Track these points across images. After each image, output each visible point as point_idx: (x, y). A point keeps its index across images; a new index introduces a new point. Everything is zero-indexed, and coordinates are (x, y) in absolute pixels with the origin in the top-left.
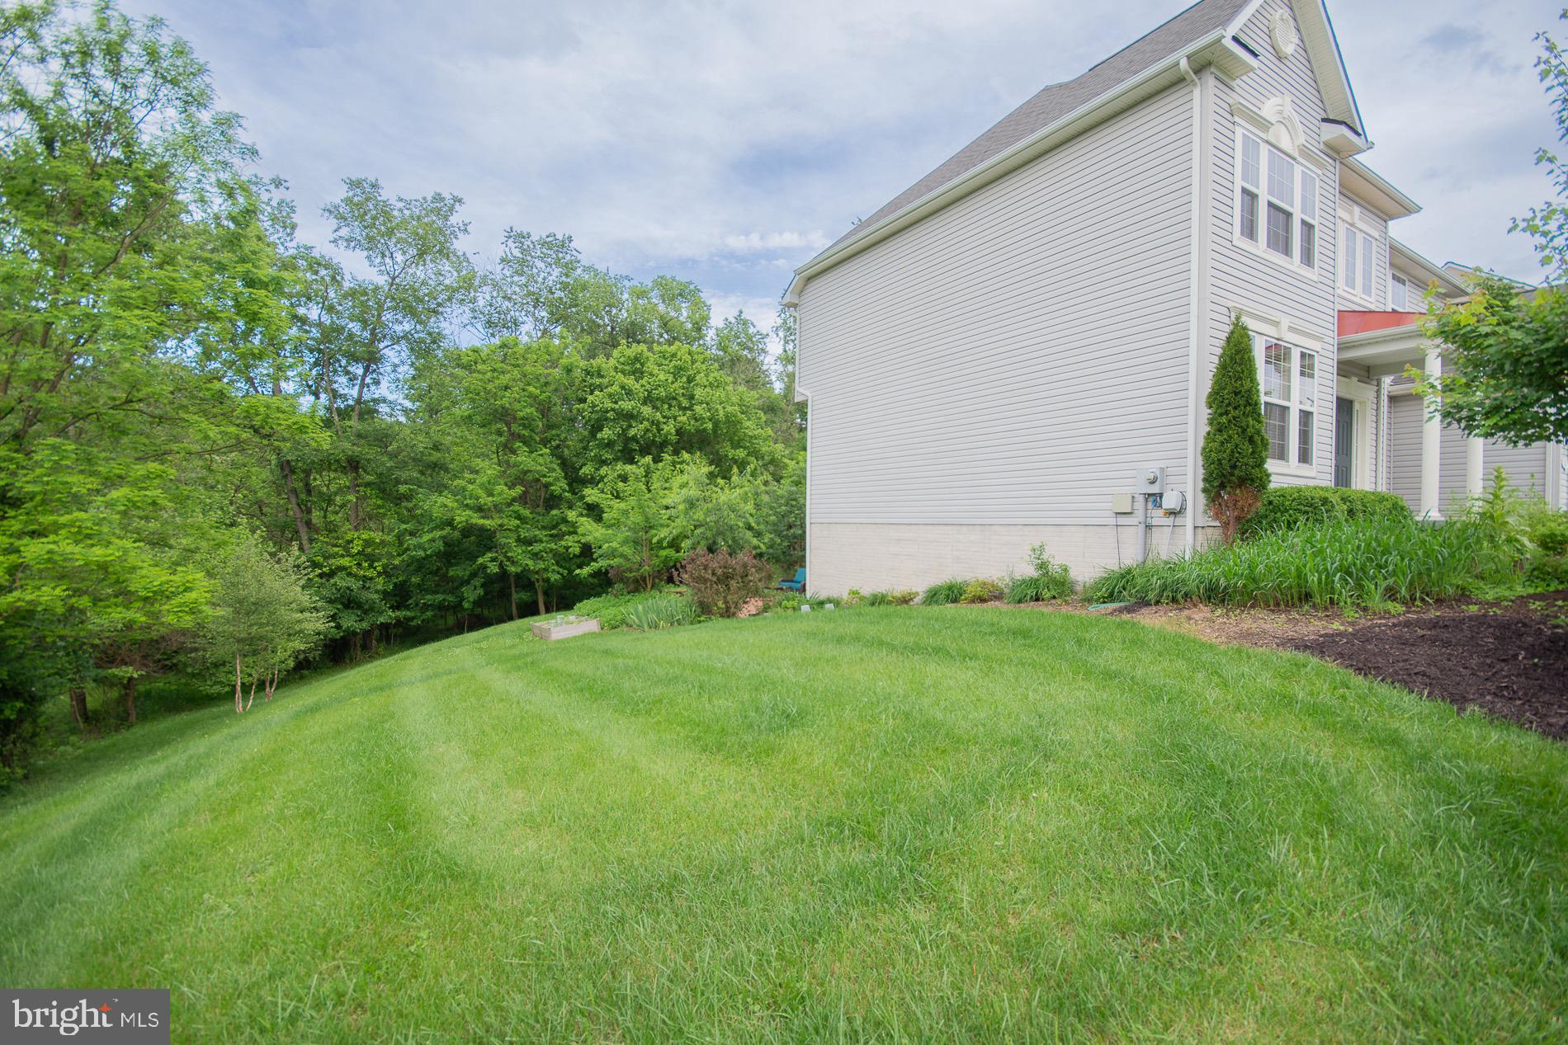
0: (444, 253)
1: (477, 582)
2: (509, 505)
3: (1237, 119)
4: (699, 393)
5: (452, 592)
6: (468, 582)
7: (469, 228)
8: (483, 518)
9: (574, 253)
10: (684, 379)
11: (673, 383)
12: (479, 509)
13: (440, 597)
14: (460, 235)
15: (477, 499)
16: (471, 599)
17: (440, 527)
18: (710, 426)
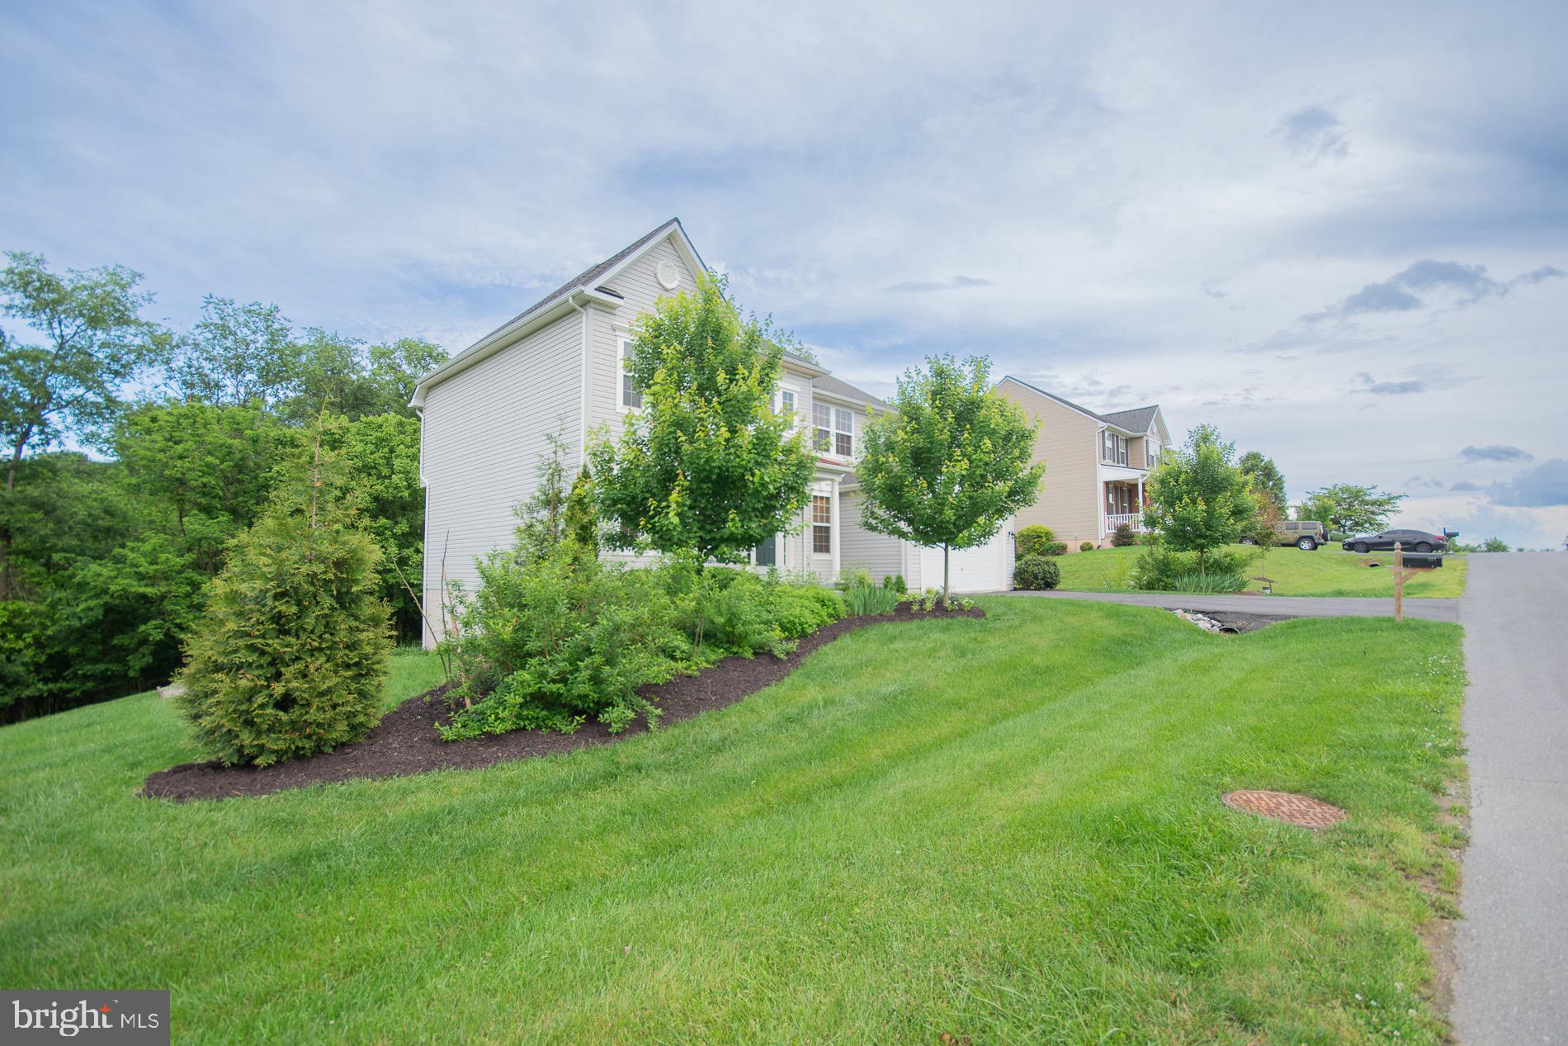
0: (123, 320)
1: (145, 650)
2: (180, 572)
3: (617, 333)
4: (397, 463)
5: (118, 661)
6: (136, 650)
7: (154, 298)
8: (147, 586)
9: (283, 321)
10: (386, 450)
11: (372, 453)
12: (141, 577)
13: (101, 667)
14: (145, 304)
15: (137, 566)
16: (137, 668)
17: (97, 596)
18: (406, 494)
